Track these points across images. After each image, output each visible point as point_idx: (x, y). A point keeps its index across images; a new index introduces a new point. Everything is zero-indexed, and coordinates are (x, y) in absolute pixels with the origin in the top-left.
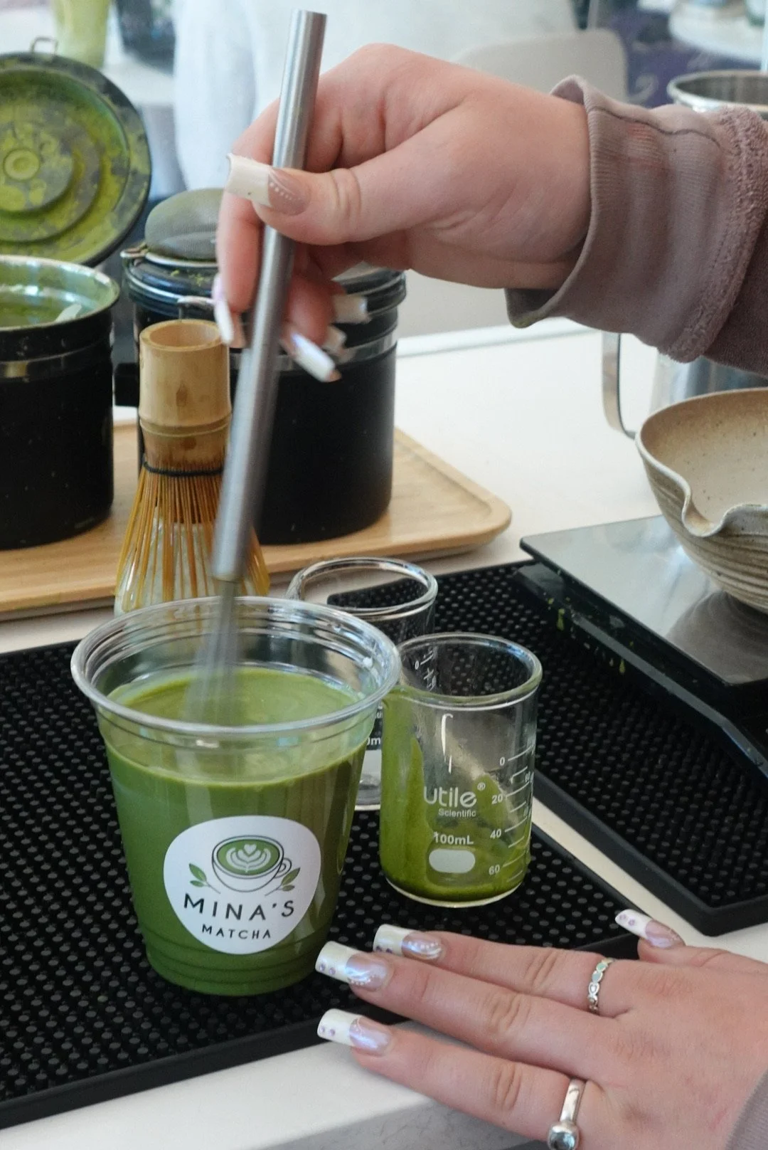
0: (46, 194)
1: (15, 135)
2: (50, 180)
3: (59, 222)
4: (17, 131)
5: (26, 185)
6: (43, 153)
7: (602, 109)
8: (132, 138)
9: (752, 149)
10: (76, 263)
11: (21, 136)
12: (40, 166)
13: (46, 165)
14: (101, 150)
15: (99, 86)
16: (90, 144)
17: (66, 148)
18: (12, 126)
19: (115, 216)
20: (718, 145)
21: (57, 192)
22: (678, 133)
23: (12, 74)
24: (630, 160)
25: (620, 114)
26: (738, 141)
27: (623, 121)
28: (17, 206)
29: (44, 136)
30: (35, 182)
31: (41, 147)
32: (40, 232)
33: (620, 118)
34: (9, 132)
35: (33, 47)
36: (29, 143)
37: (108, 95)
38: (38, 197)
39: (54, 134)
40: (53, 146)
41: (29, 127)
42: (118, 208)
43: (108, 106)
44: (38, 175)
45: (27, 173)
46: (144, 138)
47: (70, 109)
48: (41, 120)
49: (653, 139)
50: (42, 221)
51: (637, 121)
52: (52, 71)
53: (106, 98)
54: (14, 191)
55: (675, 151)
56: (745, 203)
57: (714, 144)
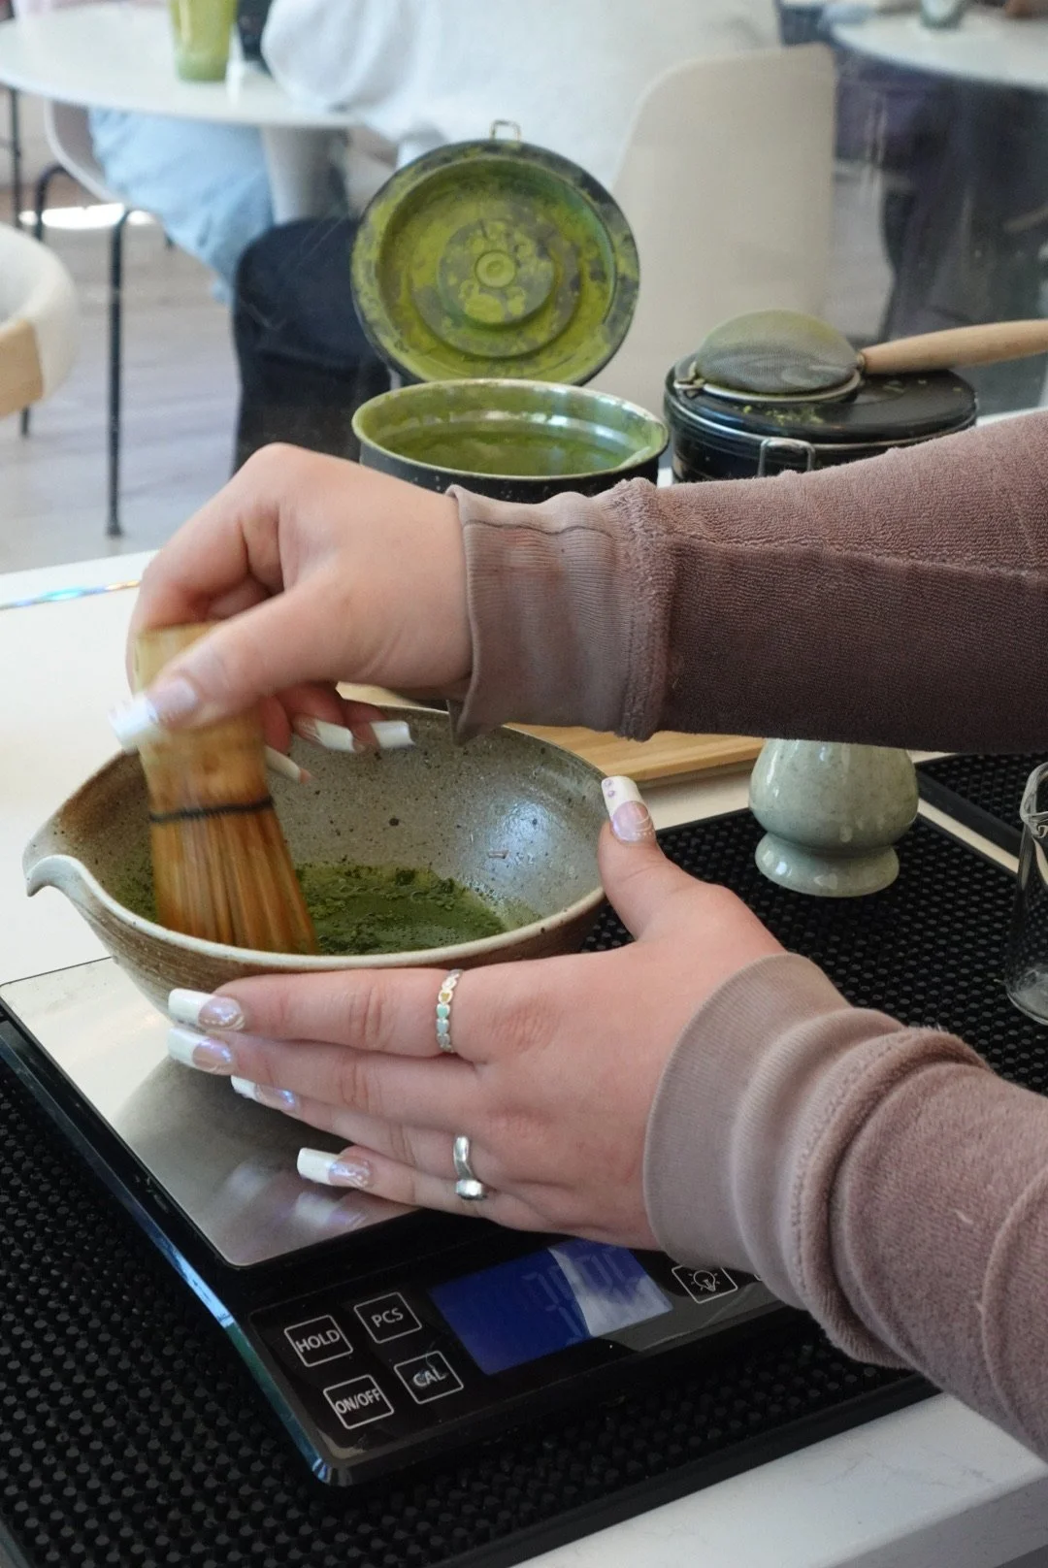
0: (526, 303)
1: (485, 235)
2: (528, 286)
3: (540, 335)
4: (488, 230)
5: (503, 293)
6: (519, 256)
7: (476, 522)
8: (617, 240)
9: (646, 531)
10: (565, 383)
11: (493, 237)
12: (516, 272)
13: (524, 269)
14: (577, 252)
15: (575, 179)
16: (566, 244)
17: (543, 251)
18: (481, 224)
19: (605, 328)
20: (610, 536)
21: (538, 302)
22: (563, 532)
23: (474, 164)
24: (513, 569)
25: (498, 523)
26: (631, 524)
27: (502, 530)
28: (495, 317)
29: (518, 237)
30: (514, 289)
31: (516, 249)
32: (519, 346)
33: (500, 526)
34: (479, 232)
35: (494, 133)
36: (502, 245)
37: (587, 189)
38: (517, 307)
39: (528, 234)
40: (529, 248)
41: (501, 226)
42: (609, 318)
43: (587, 202)
44: (516, 281)
45: (504, 278)
46: (629, 239)
47: (539, 204)
48: (509, 217)
49: (537, 544)
50: (520, 334)
51: (519, 527)
52: (521, 162)
53: (584, 193)
54: (492, 301)
55: (563, 551)
56: (646, 591)
57: (603, 535)
